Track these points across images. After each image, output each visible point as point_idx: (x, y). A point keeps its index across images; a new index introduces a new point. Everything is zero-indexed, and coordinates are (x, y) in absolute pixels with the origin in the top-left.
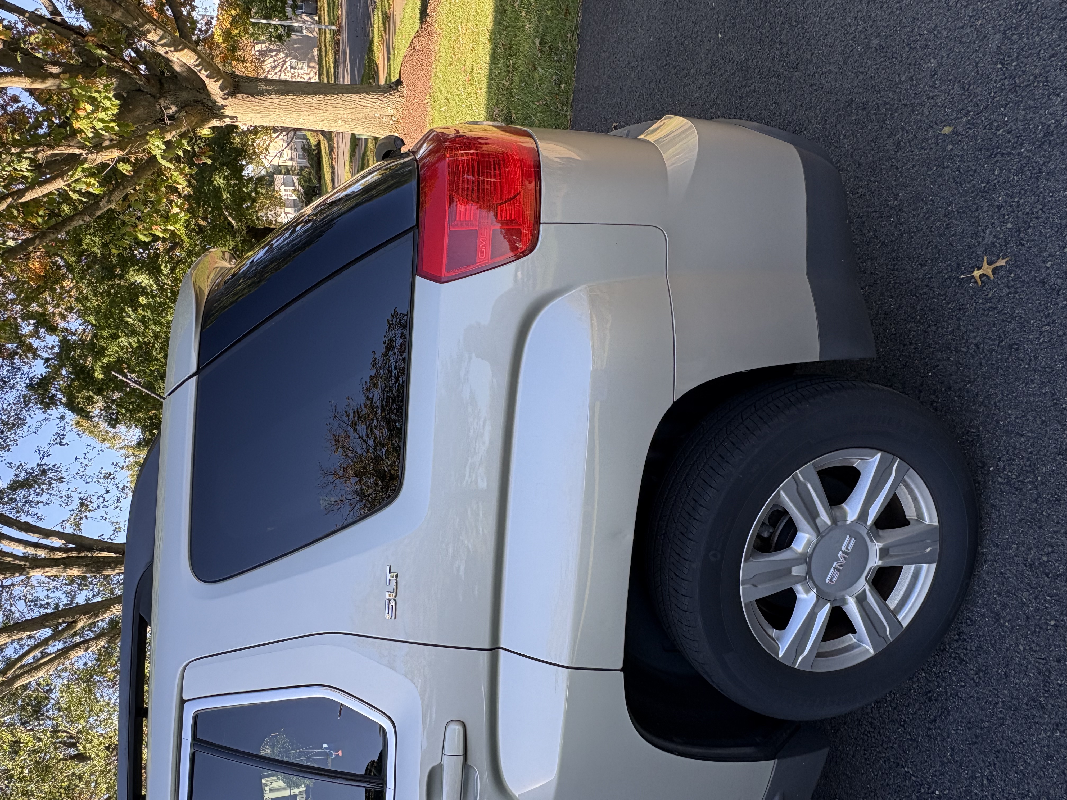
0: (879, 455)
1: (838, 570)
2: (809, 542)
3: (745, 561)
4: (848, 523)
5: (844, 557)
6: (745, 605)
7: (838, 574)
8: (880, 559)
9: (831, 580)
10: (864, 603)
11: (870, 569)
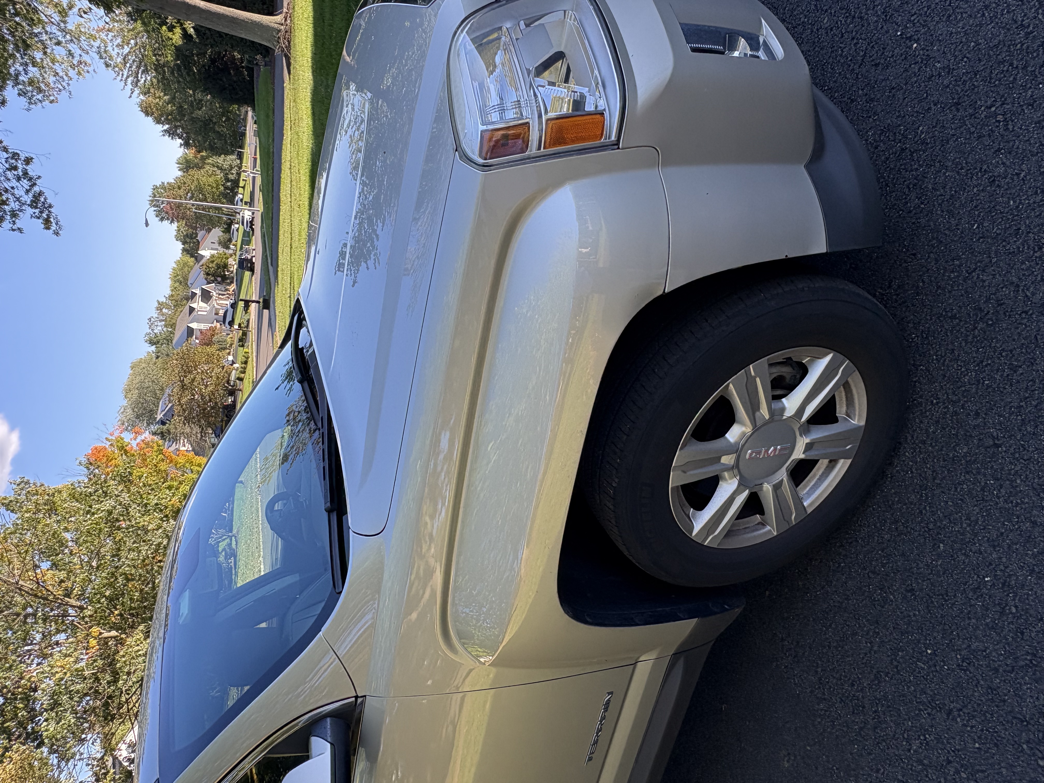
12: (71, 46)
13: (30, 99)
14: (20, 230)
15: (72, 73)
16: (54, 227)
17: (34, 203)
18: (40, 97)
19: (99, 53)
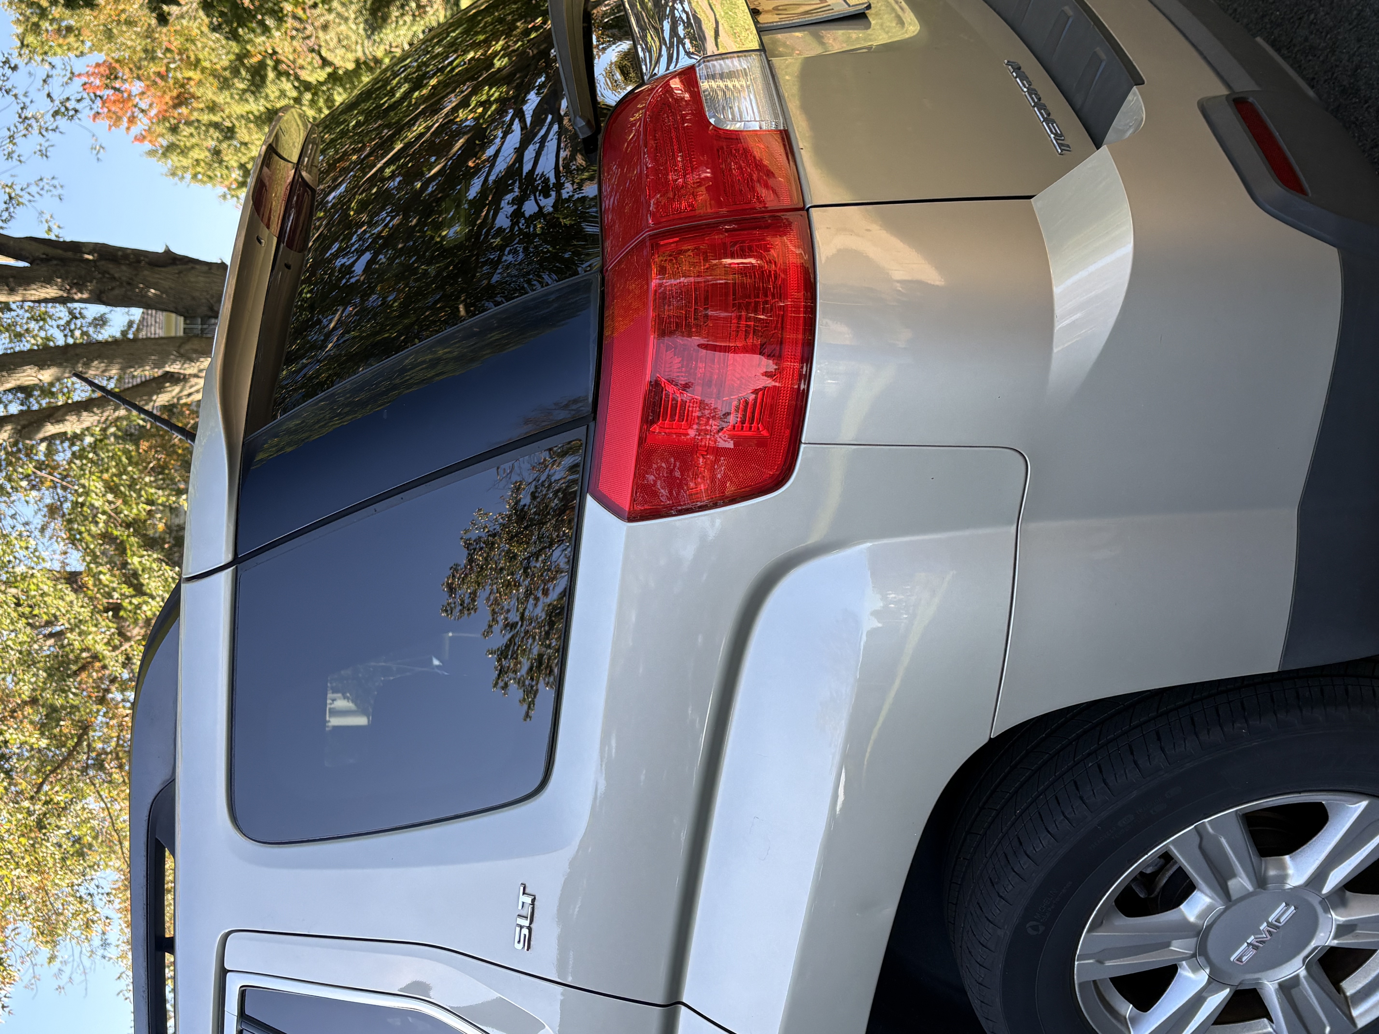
0: (1364, 804)
1: (1255, 947)
2: (1210, 909)
3: (1088, 931)
4: (1288, 887)
5: (1269, 931)
6: (1080, 985)
7: (1252, 952)
8: (1335, 938)
9: (1239, 959)
10: (1294, 991)
11: (1315, 948)
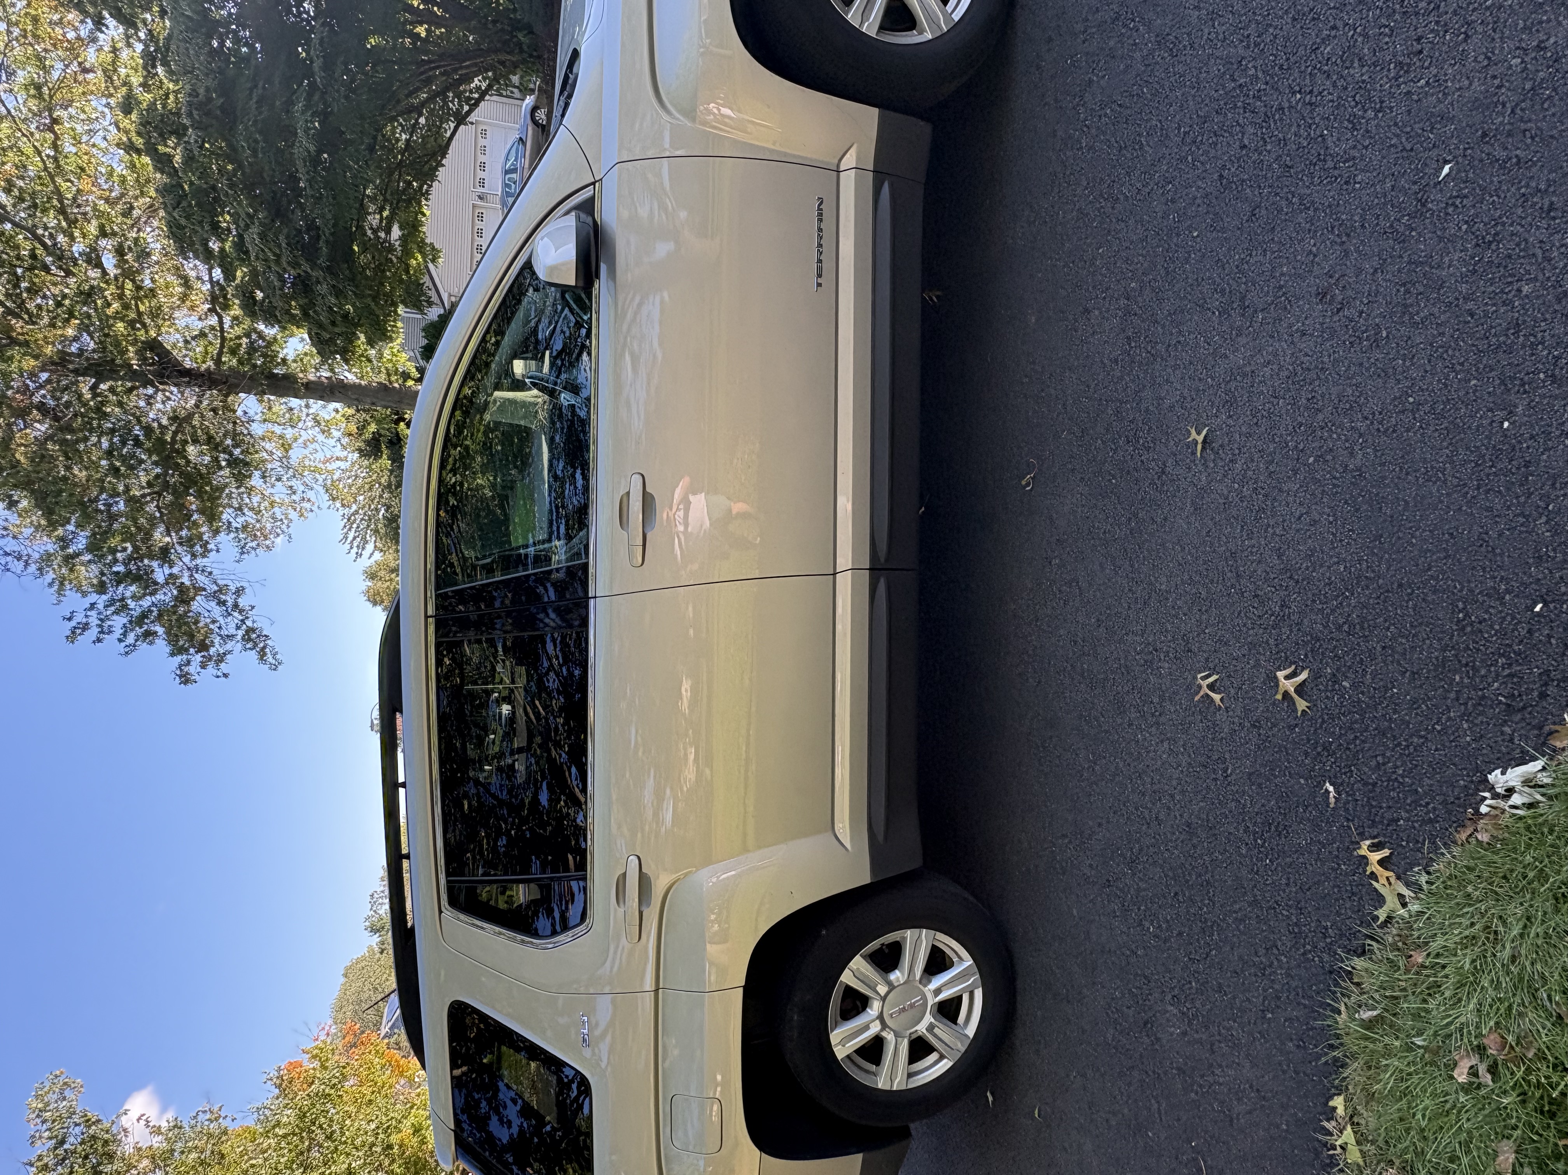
12: (293, 483)
13: (242, 548)
14: (225, 675)
15: (293, 515)
16: (269, 658)
17: (247, 638)
18: (254, 544)
19: (325, 486)
